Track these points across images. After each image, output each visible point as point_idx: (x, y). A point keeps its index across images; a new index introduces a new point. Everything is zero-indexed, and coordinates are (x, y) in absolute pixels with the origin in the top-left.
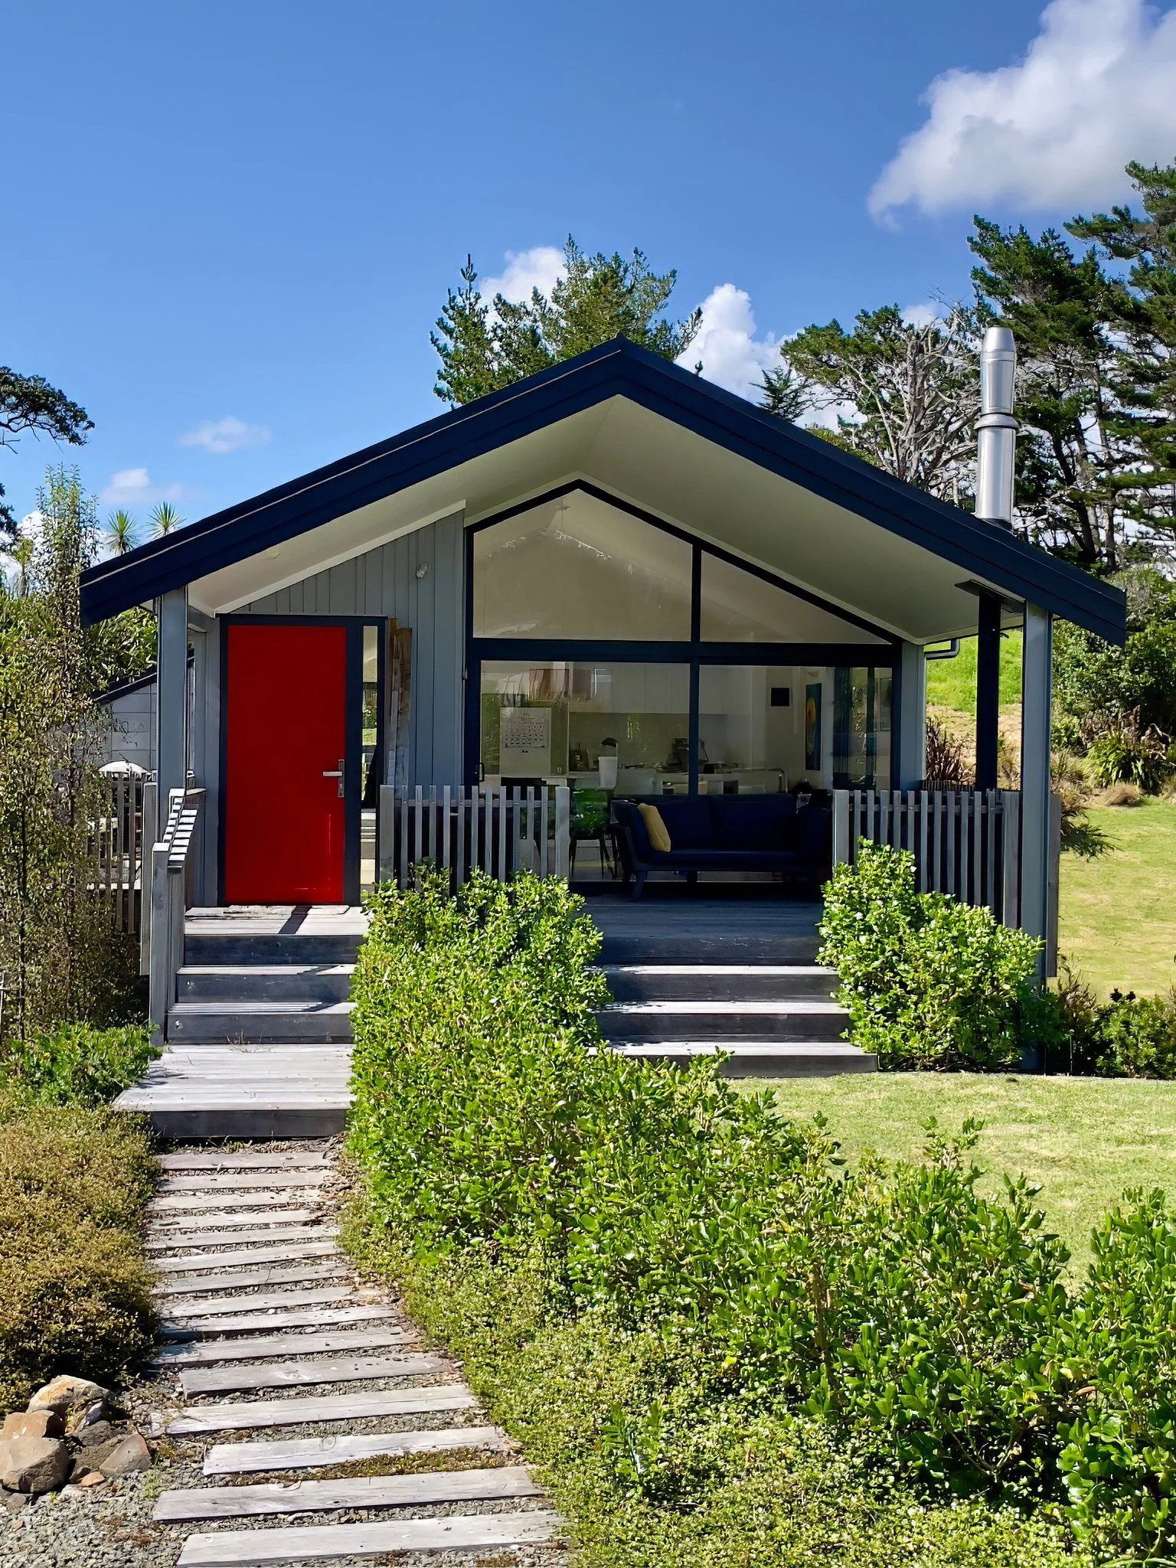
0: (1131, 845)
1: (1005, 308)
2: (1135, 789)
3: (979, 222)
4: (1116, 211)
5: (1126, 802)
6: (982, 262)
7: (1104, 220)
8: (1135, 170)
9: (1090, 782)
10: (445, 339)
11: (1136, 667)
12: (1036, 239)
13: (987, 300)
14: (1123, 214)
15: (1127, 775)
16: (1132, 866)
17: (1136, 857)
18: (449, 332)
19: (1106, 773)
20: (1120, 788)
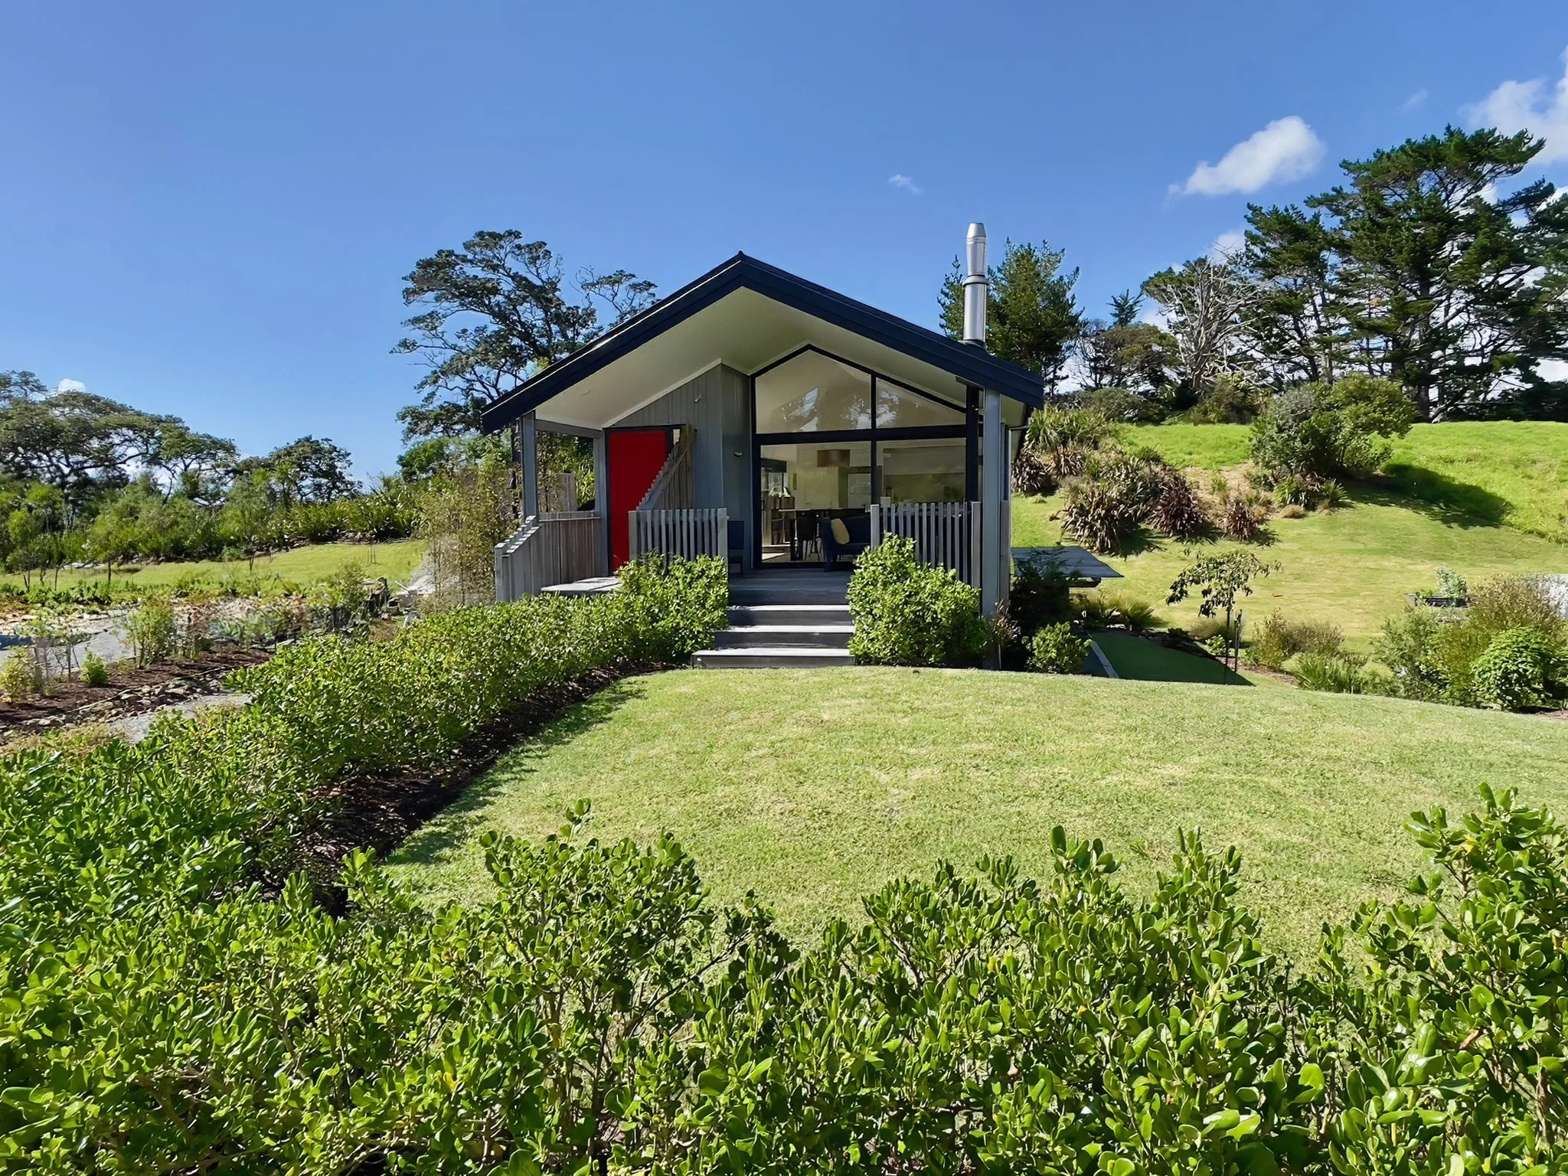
0: (1292, 540)
1: (1262, 251)
2: (1300, 509)
3: (1250, 207)
4: (1334, 189)
5: (1295, 516)
6: (1252, 228)
7: (1326, 195)
8: (1345, 165)
9: (1275, 505)
10: (944, 299)
11: (1304, 441)
12: (1281, 210)
13: (1252, 247)
14: (1339, 191)
15: (1297, 501)
16: (1292, 551)
17: (1295, 546)
18: (946, 295)
19: (1284, 500)
20: (1290, 508)
